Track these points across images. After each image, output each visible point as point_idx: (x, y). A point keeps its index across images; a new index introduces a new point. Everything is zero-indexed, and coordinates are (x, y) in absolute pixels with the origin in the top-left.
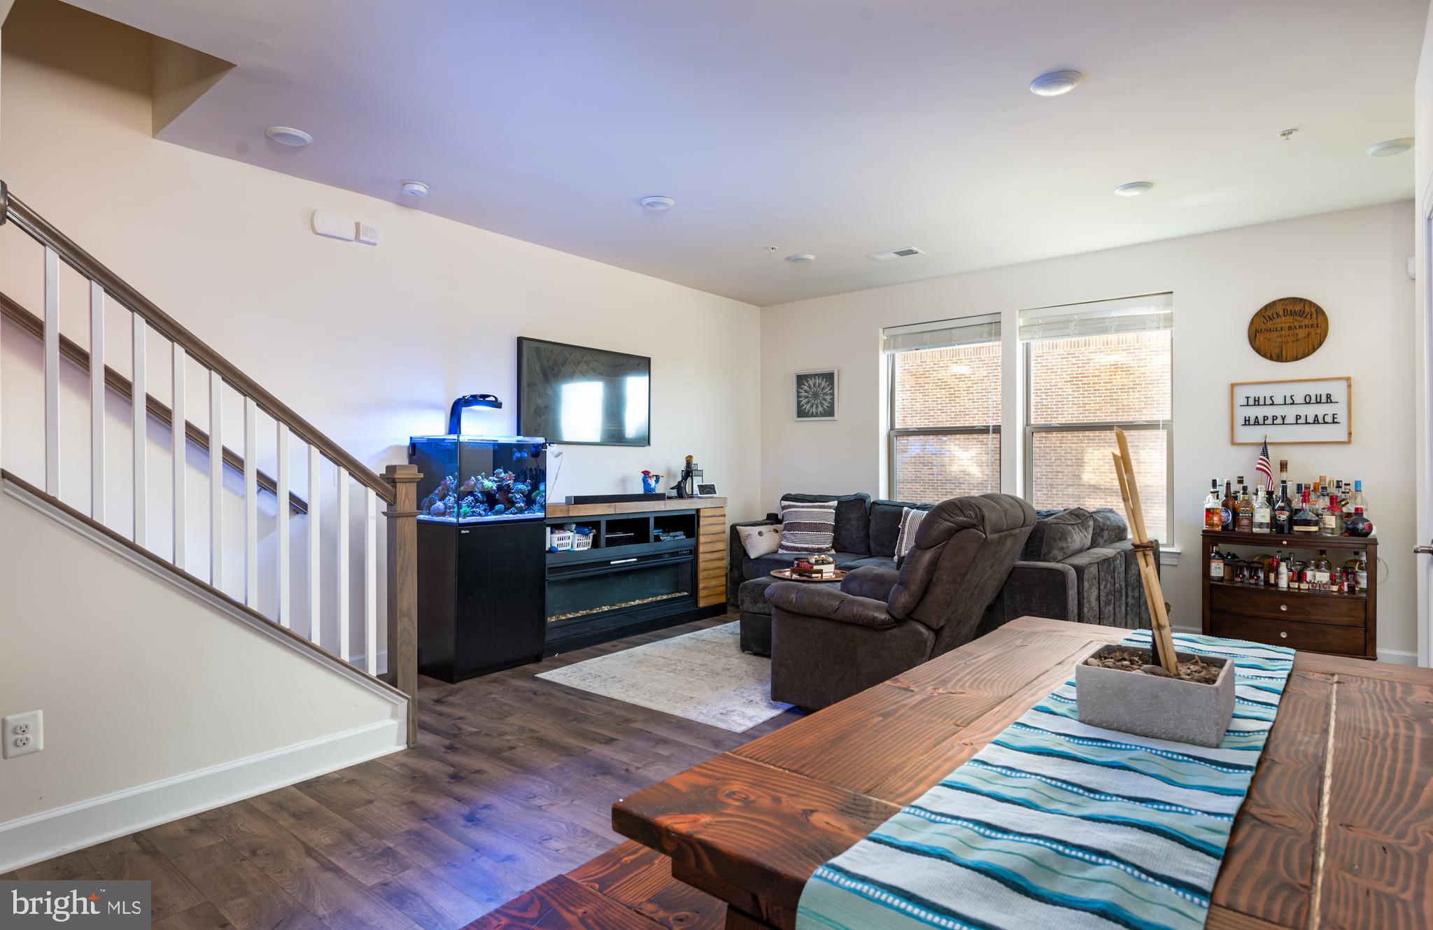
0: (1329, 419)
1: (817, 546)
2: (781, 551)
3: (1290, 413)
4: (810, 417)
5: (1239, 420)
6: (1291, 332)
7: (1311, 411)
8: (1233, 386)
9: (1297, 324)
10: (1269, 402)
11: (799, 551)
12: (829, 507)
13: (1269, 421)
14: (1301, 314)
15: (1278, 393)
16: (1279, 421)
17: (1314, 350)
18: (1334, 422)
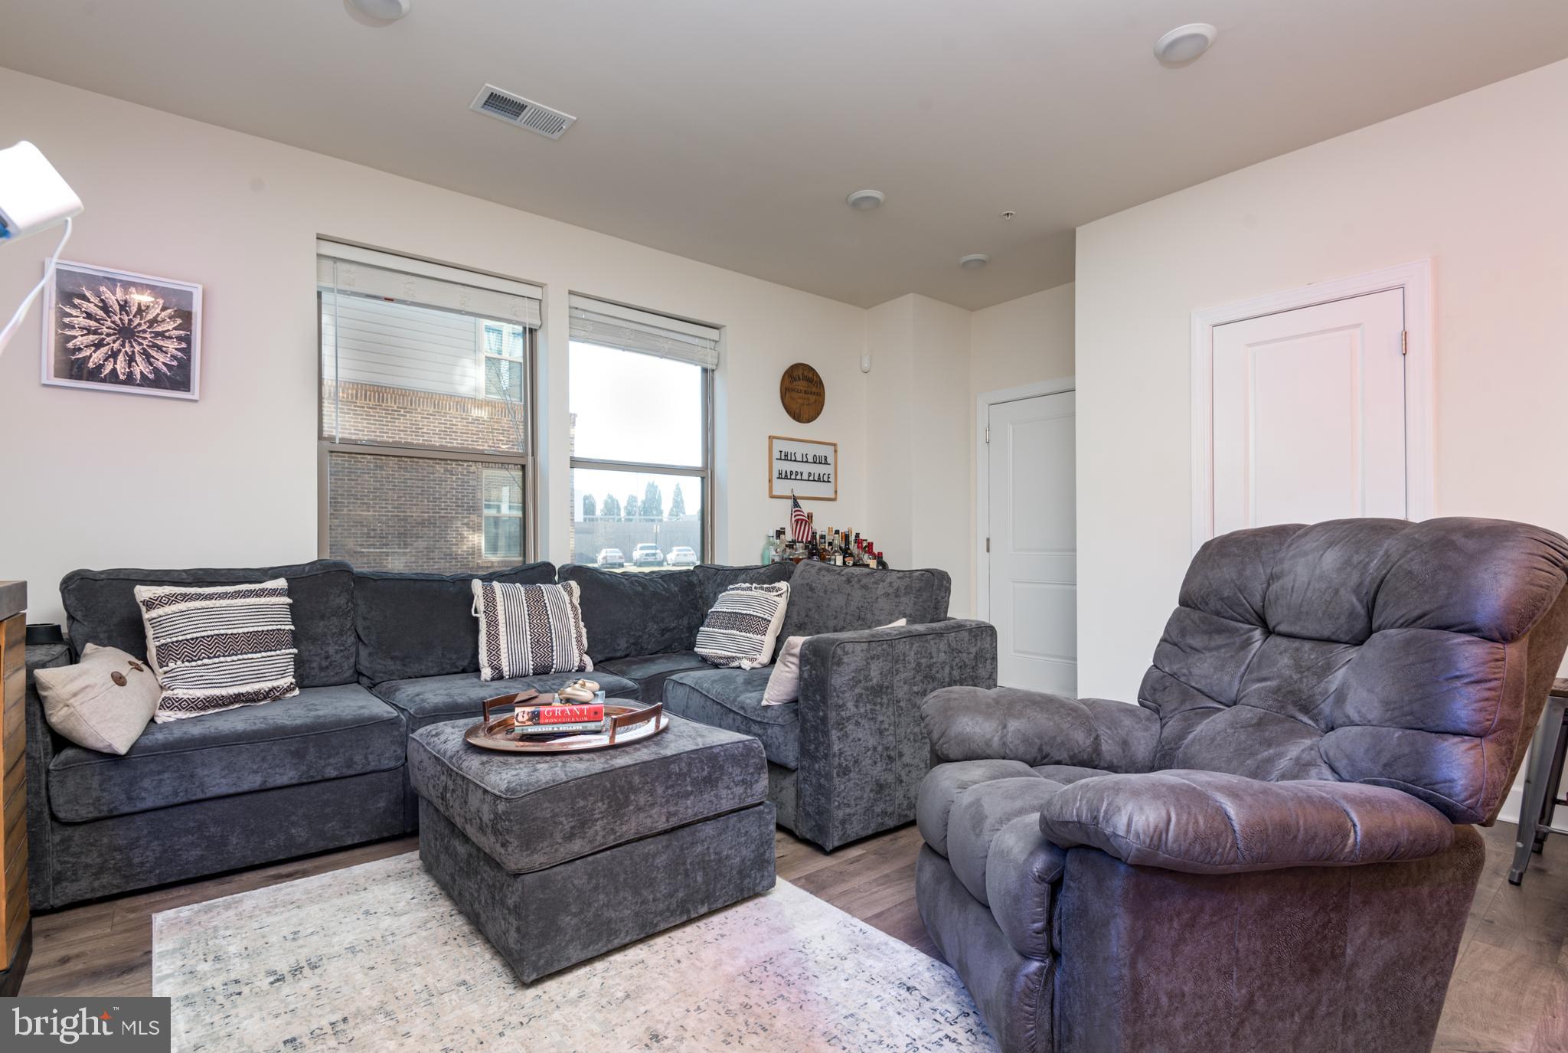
0: (826, 479)
1: (266, 686)
2: (164, 716)
3: (806, 468)
4: (103, 381)
5: (775, 474)
6: (806, 396)
7: (818, 469)
8: (771, 438)
9: (809, 390)
10: (793, 458)
11: (225, 705)
12: (273, 592)
13: (793, 477)
14: (809, 380)
15: (799, 449)
16: (799, 477)
17: (818, 415)
18: (829, 482)
